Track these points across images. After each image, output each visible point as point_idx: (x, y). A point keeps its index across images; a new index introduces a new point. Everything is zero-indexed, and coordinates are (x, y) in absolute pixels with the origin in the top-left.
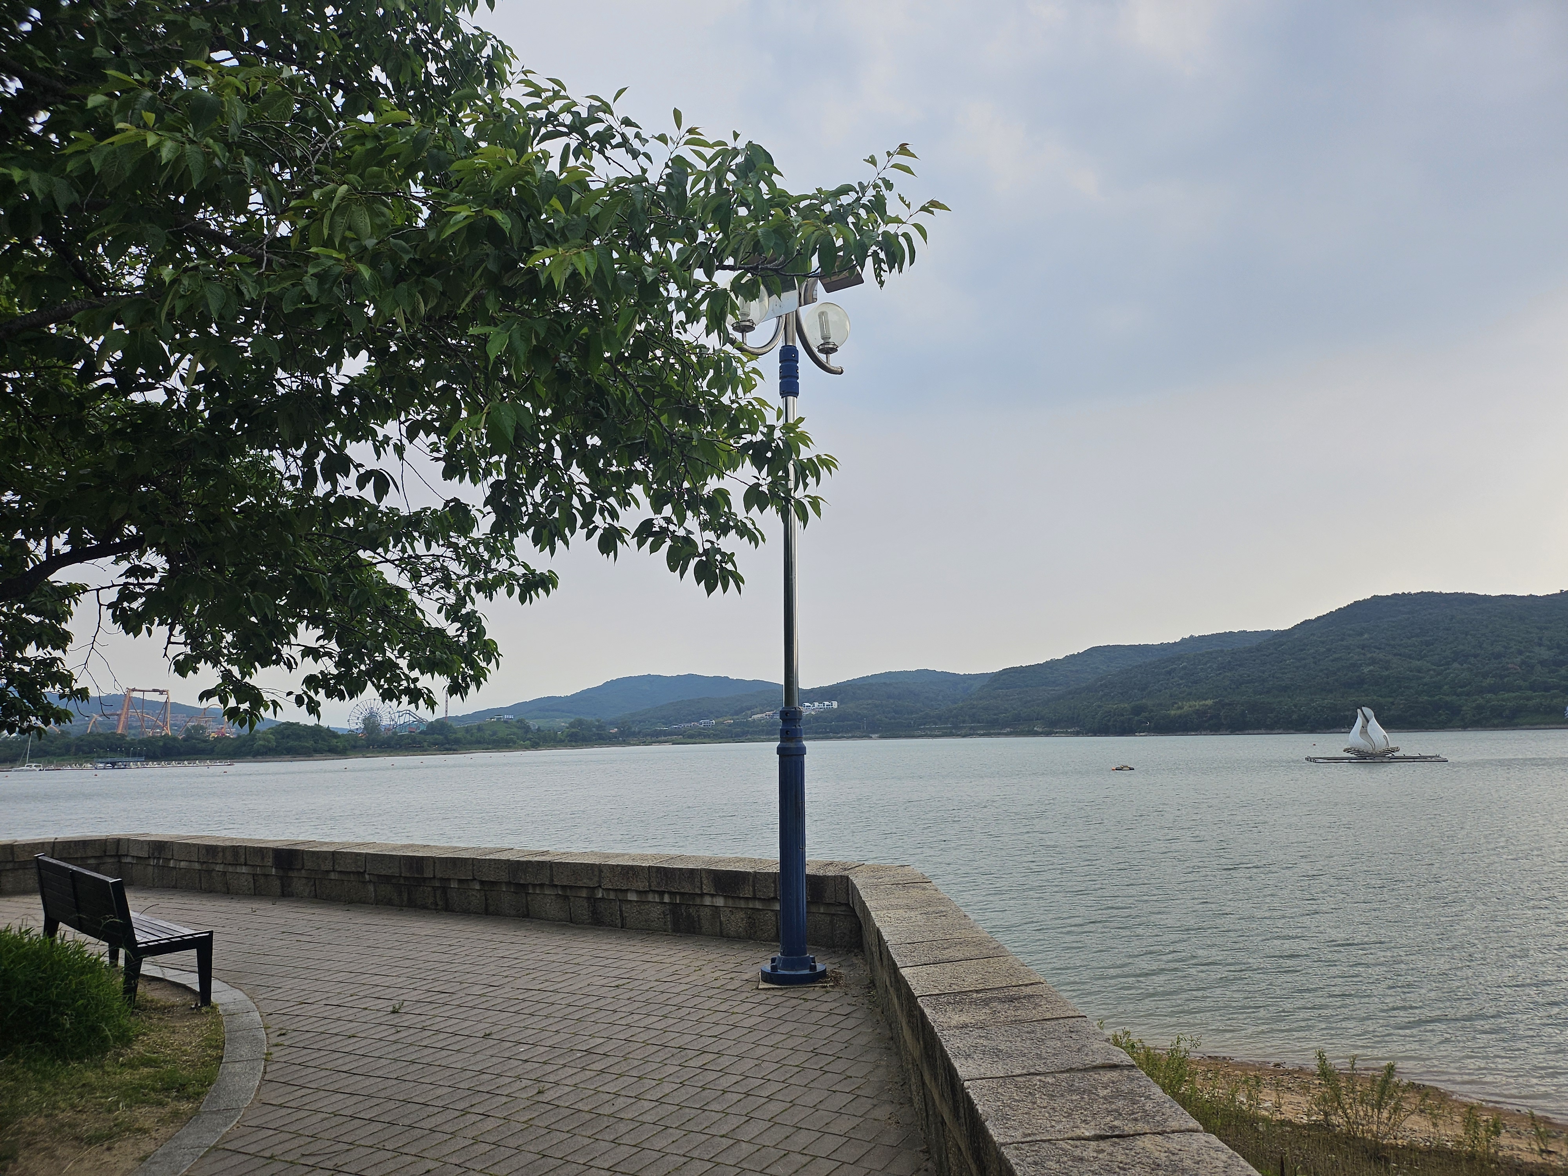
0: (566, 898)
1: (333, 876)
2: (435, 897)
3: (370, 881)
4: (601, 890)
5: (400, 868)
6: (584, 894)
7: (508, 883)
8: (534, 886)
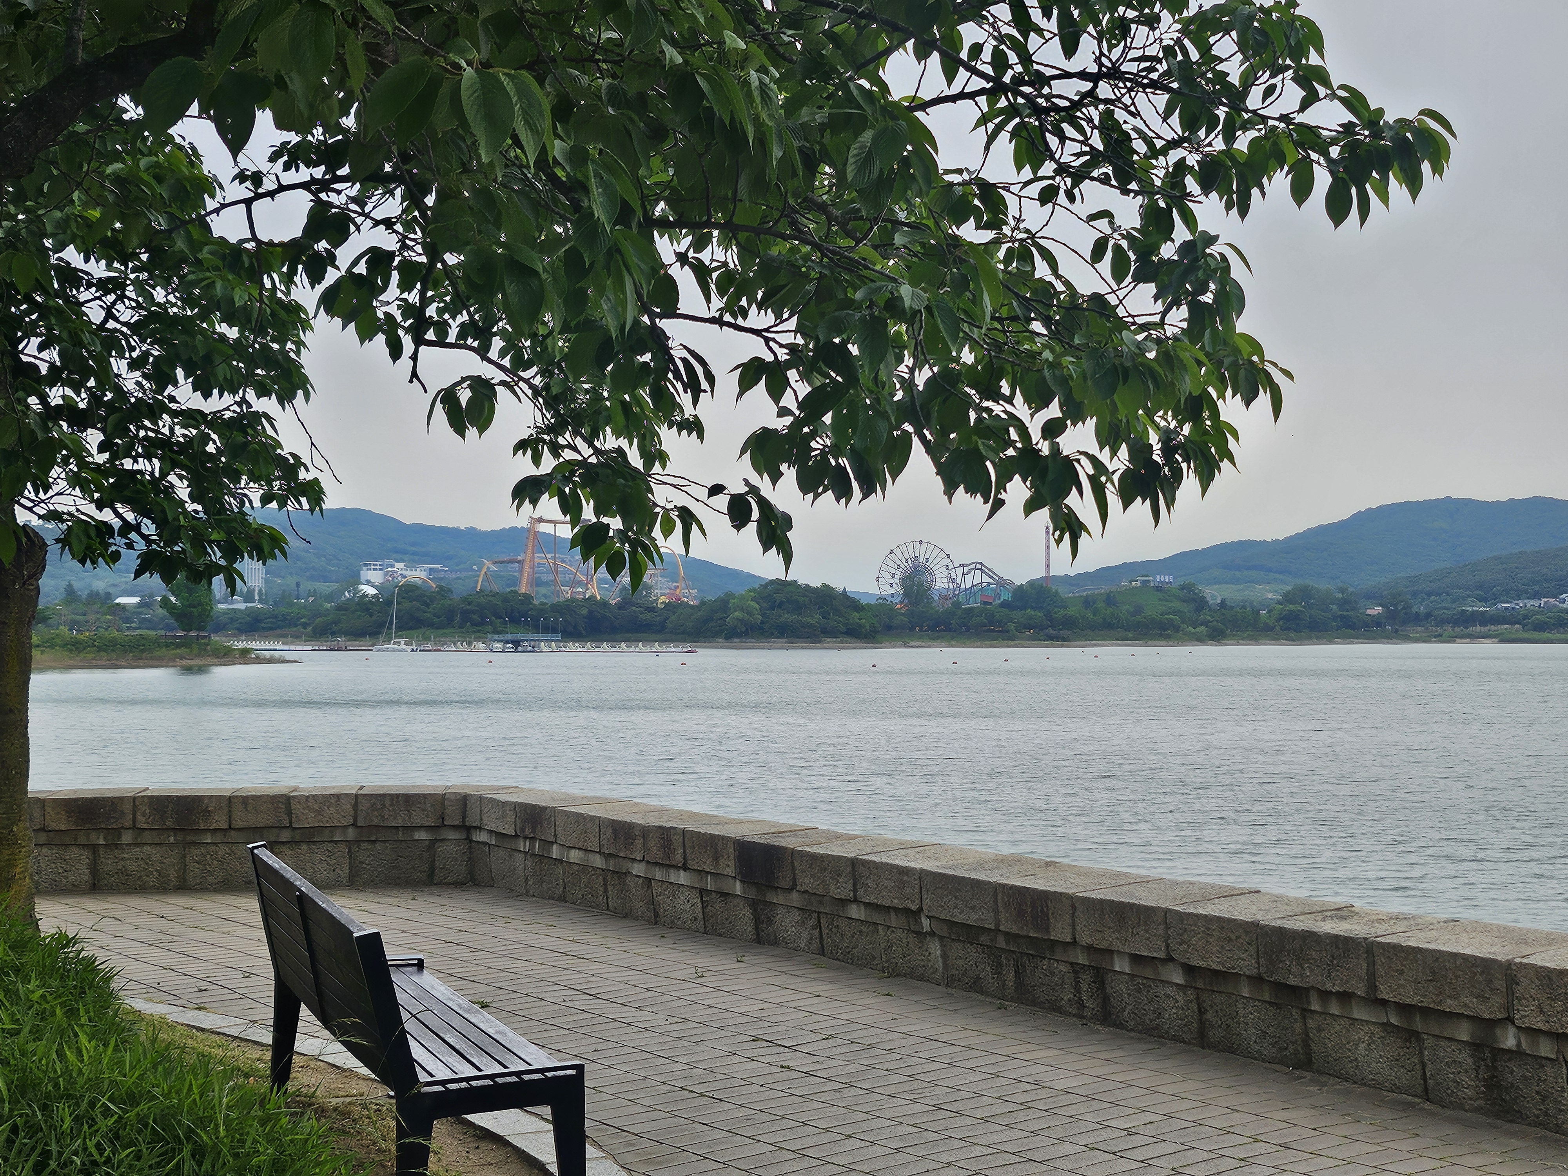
0: (1411, 1036)
1: (855, 912)
2: (1077, 985)
3: (932, 934)
4: (1511, 1031)
5: (996, 911)
6: (1464, 1032)
7: (1257, 980)
8: (1325, 995)
